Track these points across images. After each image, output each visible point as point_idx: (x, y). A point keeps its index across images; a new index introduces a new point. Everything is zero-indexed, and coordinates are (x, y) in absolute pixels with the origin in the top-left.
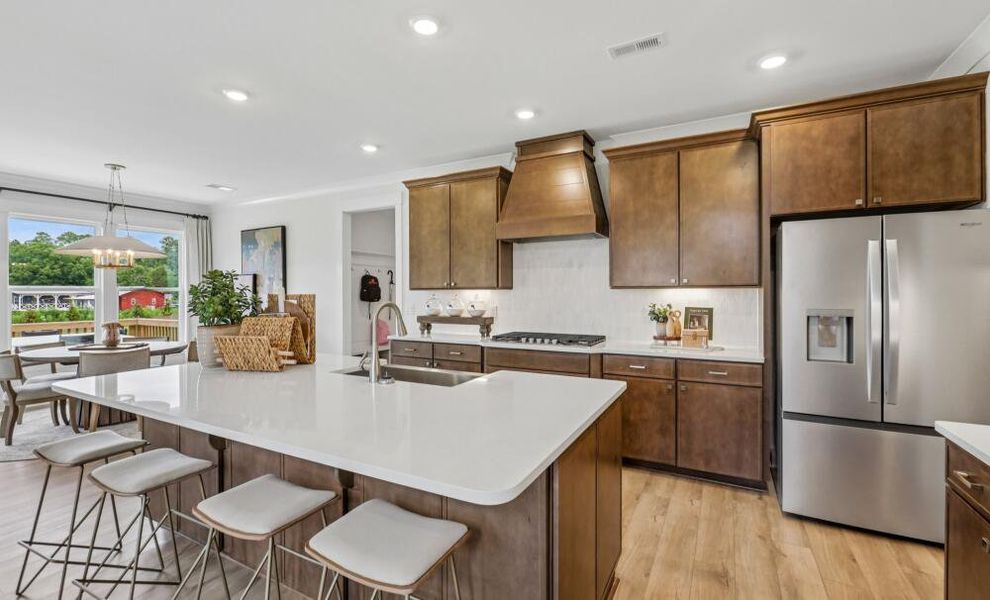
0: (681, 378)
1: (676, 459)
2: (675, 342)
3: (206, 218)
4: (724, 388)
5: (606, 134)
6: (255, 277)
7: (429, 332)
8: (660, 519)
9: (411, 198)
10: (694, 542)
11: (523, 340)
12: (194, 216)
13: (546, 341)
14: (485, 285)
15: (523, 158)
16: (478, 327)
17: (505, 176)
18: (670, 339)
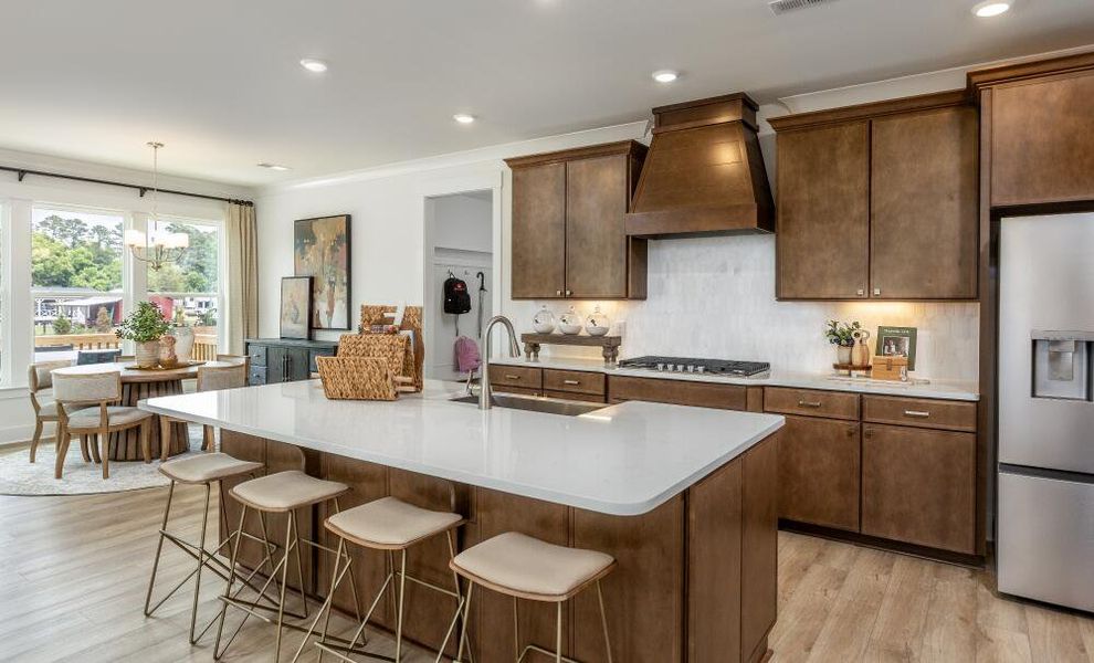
0: (867, 419)
1: (860, 526)
2: (863, 373)
3: (250, 204)
4: (925, 434)
5: (774, 97)
6: (312, 280)
7: (536, 355)
8: (831, 593)
9: (515, 180)
10: (873, 621)
11: (660, 366)
12: (237, 202)
13: (691, 368)
14: (610, 295)
15: (662, 130)
16: (601, 348)
17: (637, 153)
18: (856, 368)
